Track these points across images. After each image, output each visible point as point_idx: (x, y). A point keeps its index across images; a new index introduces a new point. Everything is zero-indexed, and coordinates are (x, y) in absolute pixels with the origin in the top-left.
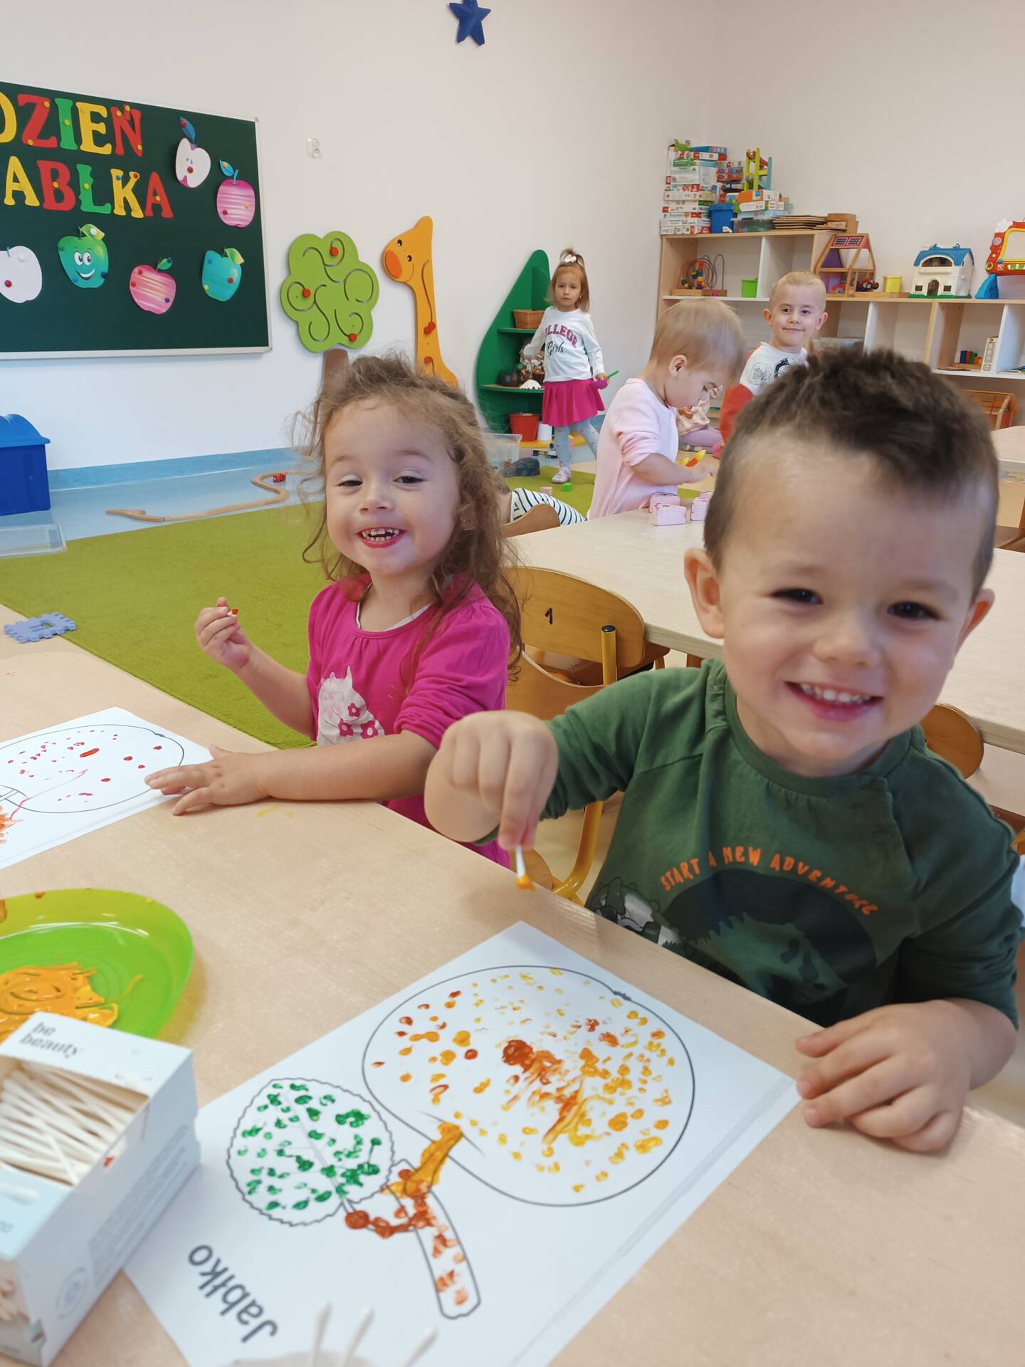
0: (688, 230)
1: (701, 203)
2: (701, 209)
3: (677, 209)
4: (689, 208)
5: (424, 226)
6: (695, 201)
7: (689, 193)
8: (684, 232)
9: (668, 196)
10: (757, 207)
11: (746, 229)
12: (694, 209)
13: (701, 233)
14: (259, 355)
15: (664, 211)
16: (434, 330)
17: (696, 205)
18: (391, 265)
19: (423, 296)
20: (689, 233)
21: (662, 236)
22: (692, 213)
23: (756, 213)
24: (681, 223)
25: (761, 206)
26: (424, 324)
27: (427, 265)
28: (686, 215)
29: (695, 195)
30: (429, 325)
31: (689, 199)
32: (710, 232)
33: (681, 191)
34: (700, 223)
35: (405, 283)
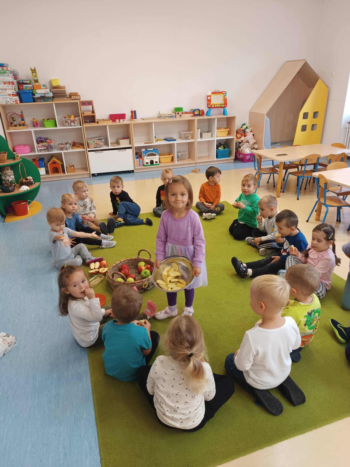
1: (15, 90)
4: (11, 92)
6: (13, 89)
7: (8, 85)
10: (46, 91)
11: (42, 100)
12: (13, 92)
20: (15, 103)
22: (12, 94)
23: (45, 94)
24: (9, 99)
25: (48, 91)
28: (9, 95)
29: (12, 87)
31: (9, 88)
32: (21, 102)
33: (3, 84)
34: (16, 99)
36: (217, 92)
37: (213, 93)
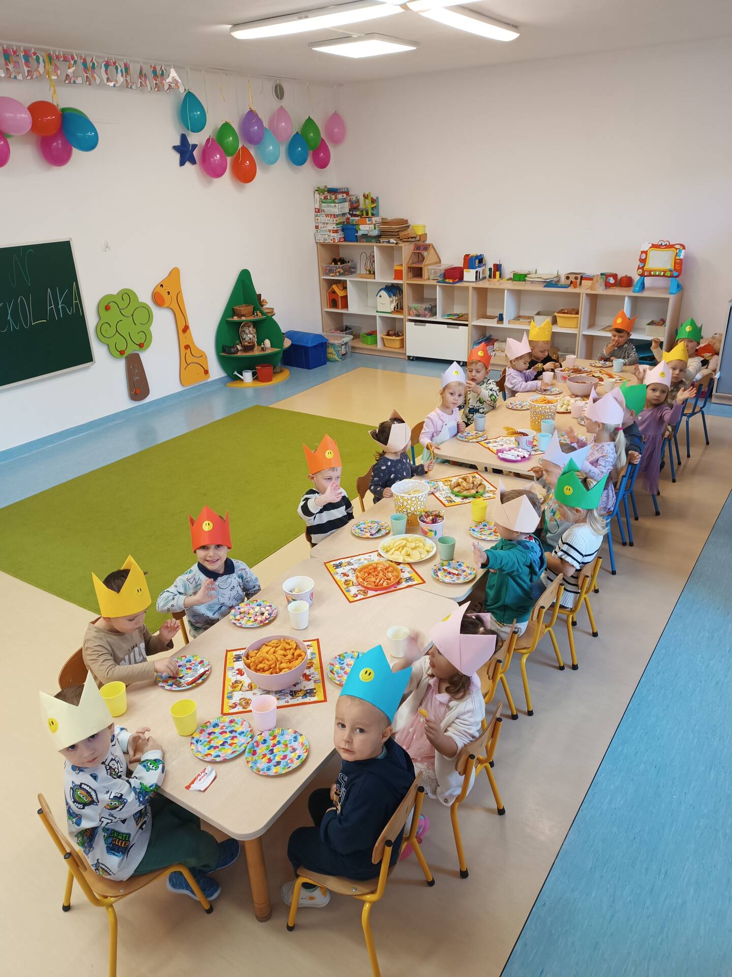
0: (331, 240)
1: (337, 224)
2: (337, 227)
3: (324, 227)
5: (175, 274)
6: (334, 223)
7: (330, 218)
8: (329, 241)
9: (317, 220)
10: (369, 227)
11: (365, 240)
12: (334, 228)
13: (340, 241)
14: (88, 367)
15: (316, 228)
16: (188, 331)
17: (334, 226)
18: (158, 299)
19: (179, 312)
20: (332, 242)
21: (317, 243)
22: (333, 230)
23: (368, 231)
24: (327, 236)
25: (372, 228)
26: (181, 327)
27: (179, 294)
28: (330, 231)
29: (333, 220)
30: (185, 327)
31: (330, 222)
32: (345, 241)
33: (325, 217)
34: (337, 237)
35: (167, 307)
36: (663, 246)
37: (654, 246)
